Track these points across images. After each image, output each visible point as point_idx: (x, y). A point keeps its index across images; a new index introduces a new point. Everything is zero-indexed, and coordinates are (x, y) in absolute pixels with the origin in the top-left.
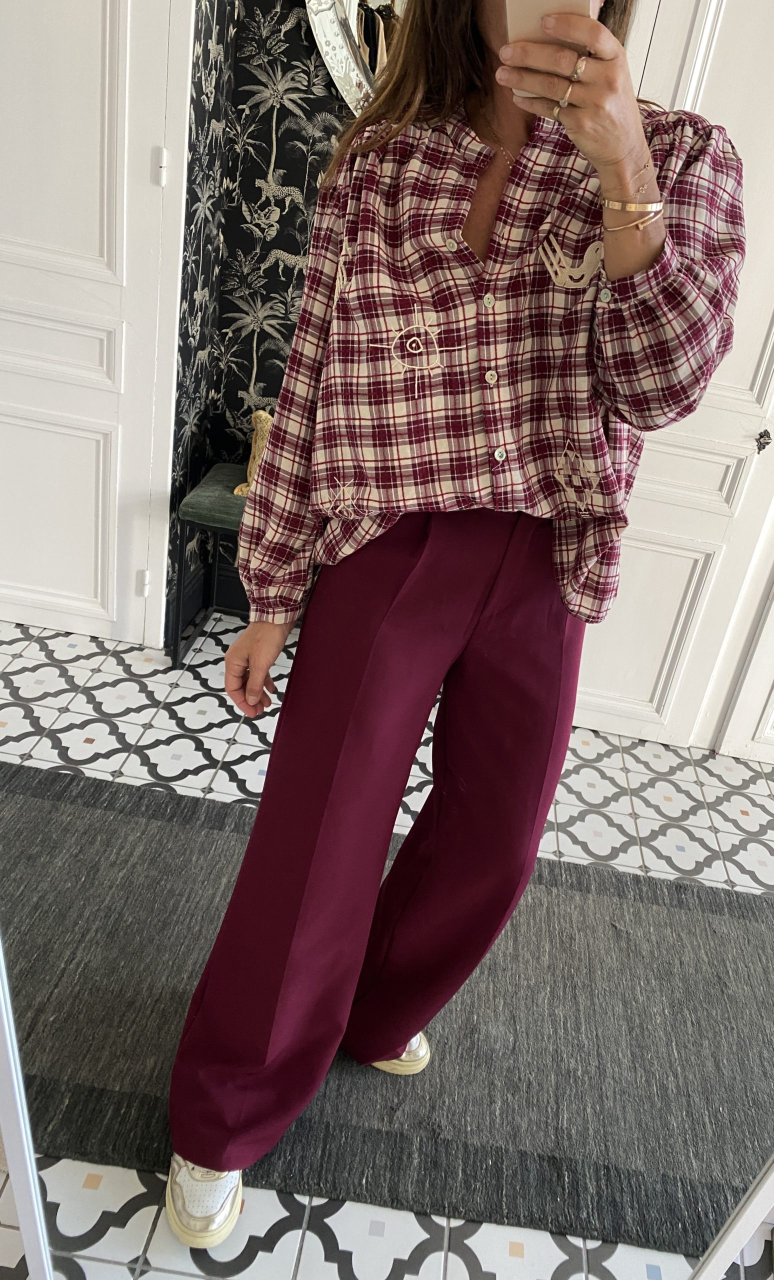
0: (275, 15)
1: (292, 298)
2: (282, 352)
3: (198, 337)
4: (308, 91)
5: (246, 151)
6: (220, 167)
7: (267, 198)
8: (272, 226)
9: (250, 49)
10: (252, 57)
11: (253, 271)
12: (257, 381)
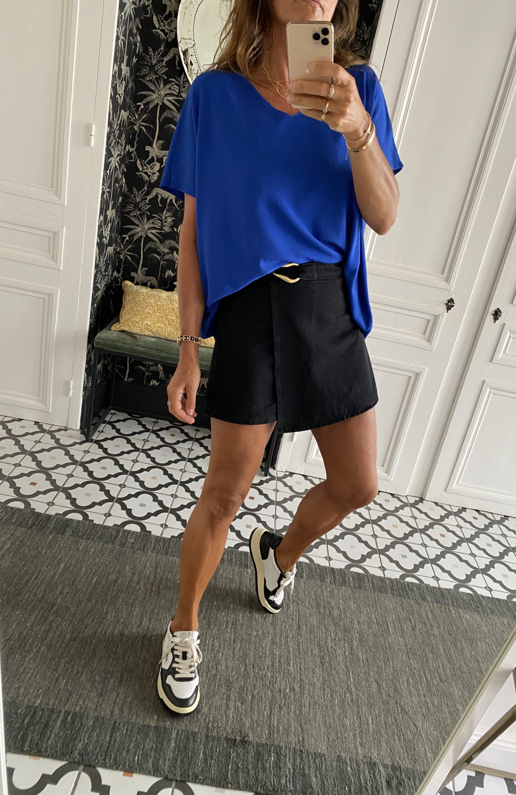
0: (160, 52)
1: (165, 217)
2: (158, 250)
3: (108, 238)
4: (179, 95)
5: (141, 129)
6: (125, 138)
7: (152, 157)
8: (155, 173)
9: (145, 71)
10: (146, 75)
11: (142, 200)
12: (143, 266)
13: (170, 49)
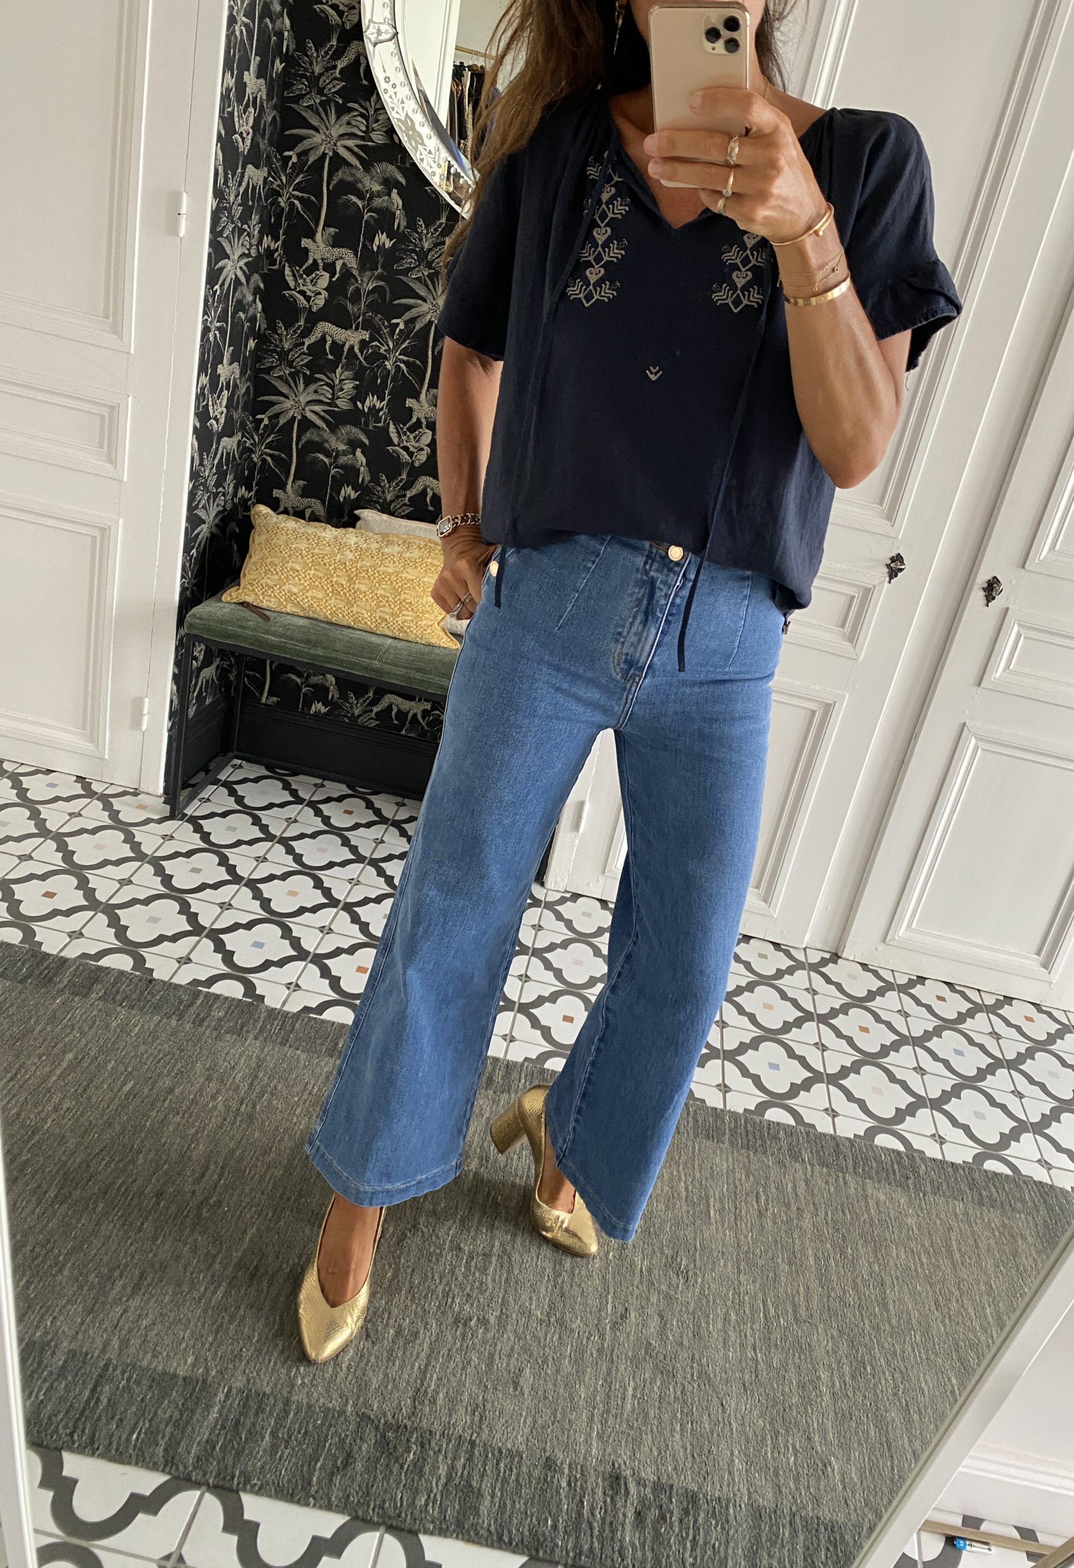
0: (330, 49)
1: (341, 381)
2: (326, 445)
3: (222, 421)
5: (292, 205)
6: (259, 222)
7: (315, 260)
8: (320, 293)
9: (300, 87)
10: (302, 96)
11: (296, 345)
12: (296, 478)
13: (348, 44)
